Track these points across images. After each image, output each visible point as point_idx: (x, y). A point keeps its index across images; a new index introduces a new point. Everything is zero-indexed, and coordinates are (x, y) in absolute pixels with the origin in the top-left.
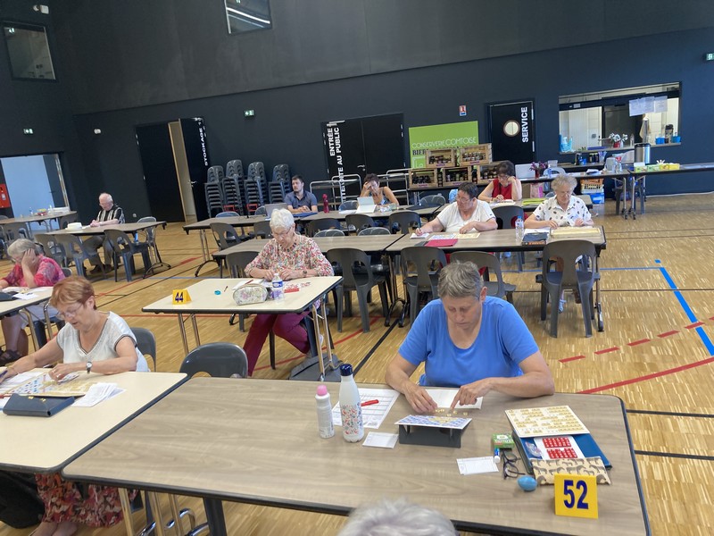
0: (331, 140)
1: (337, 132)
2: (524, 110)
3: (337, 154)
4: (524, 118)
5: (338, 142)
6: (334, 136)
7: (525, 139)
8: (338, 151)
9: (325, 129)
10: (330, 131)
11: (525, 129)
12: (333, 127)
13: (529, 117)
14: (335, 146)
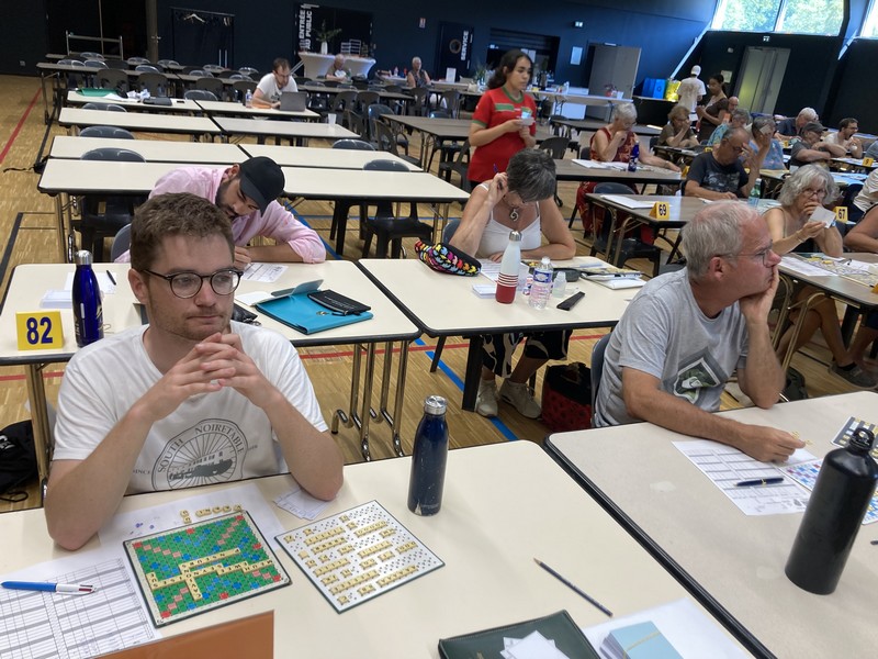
0: (302, 22)
1: (309, 15)
2: (466, 34)
3: (306, 38)
4: (465, 40)
5: (309, 25)
6: (306, 19)
7: (463, 58)
8: (308, 35)
9: (298, 9)
10: (302, 13)
11: (464, 49)
12: (306, 10)
13: (469, 40)
14: (305, 29)
